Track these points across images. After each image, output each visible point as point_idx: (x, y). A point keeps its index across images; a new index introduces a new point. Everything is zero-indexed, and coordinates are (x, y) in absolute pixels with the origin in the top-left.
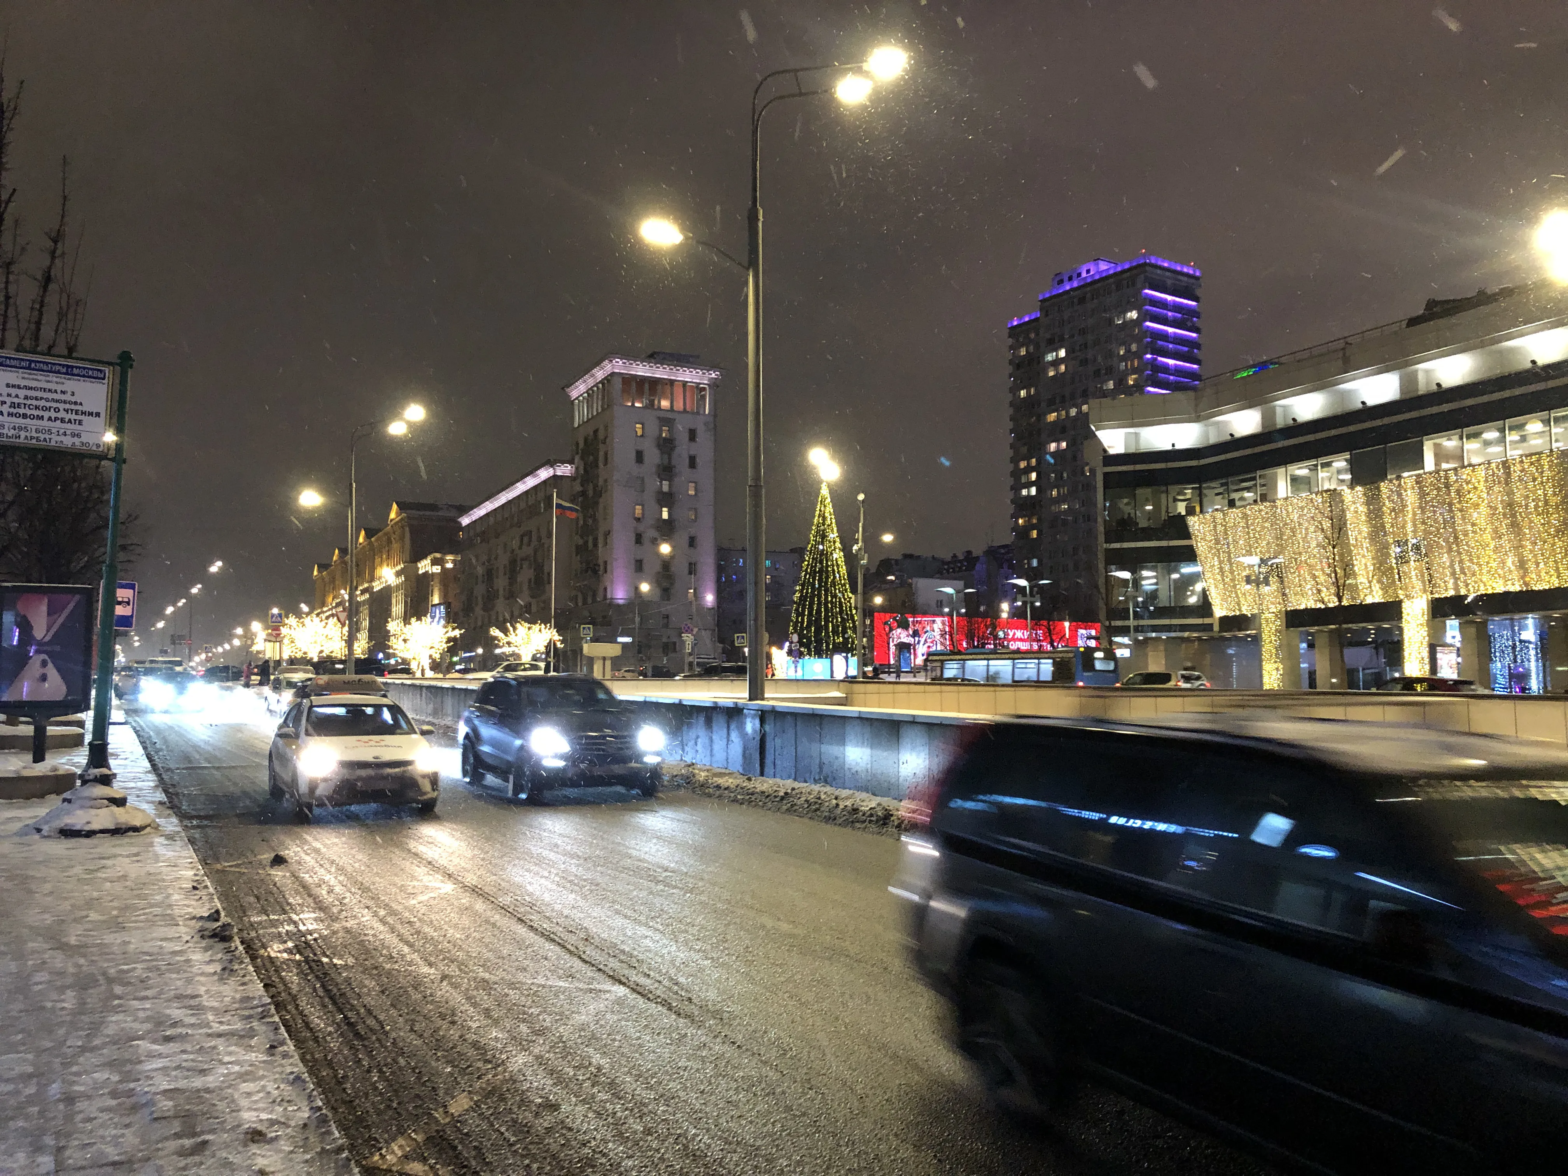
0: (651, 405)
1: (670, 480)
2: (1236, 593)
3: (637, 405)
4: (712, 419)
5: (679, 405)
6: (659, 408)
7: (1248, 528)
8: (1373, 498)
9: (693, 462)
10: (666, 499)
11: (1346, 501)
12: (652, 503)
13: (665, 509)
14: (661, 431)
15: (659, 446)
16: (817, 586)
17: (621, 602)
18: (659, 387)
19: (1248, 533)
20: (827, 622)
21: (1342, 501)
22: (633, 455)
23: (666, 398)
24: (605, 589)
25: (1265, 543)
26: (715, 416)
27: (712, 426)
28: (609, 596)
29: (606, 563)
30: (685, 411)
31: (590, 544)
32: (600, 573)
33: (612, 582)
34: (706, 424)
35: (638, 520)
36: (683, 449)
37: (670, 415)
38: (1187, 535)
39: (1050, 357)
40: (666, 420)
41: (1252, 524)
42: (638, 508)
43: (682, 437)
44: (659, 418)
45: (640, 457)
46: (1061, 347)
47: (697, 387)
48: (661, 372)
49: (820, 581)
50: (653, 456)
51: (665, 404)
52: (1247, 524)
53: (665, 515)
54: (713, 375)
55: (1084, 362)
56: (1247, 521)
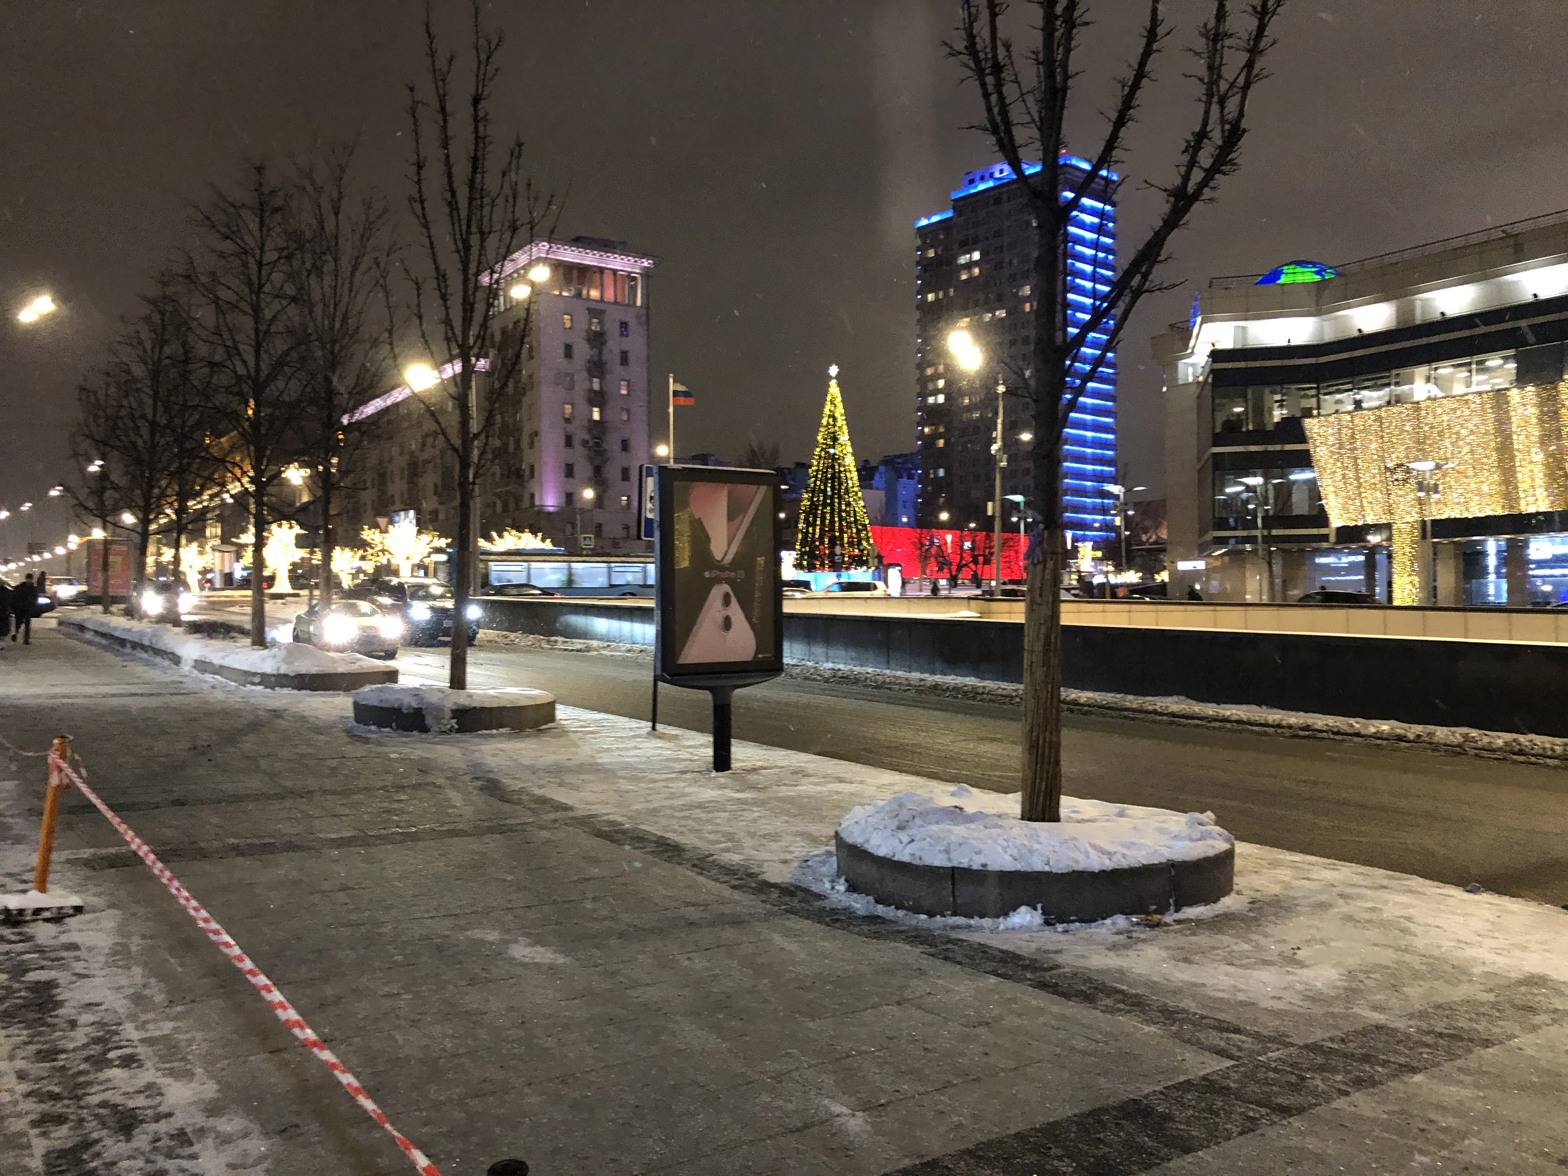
0: (579, 295)
1: (601, 377)
2: (1361, 502)
3: (565, 294)
4: (644, 312)
5: (610, 296)
6: (588, 299)
7: (1382, 431)
8: (1548, 399)
9: (624, 358)
10: (598, 398)
11: (1512, 402)
12: (583, 405)
13: (596, 409)
14: (590, 324)
15: (588, 340)
16: (829, 493)
17: (551, 509)
18: (588, 275)
19: (1382, 437)
20: (841, 531)
21: (1508, 403)
22: (561, 351)
23: (595, 288)
24: (532, 496)
25: (1402, 448)
26: (648, 308)
27: (644, 319)
28: (537, 503)
29: (532, 467)
30: (616, 303)
31: (511, 448)
32: (526, 478)
33: (541, 486)
34: (638, 317)
35: (568, 420)
36: (614, 345)
37: (599, 306)
38: (1303, 439)
39: (963, 259)
40: (596, 311)
41: (1388, 427)
42: (568, 407)
43: (613, 329)
44: (588, 309)
45: (568, 351)
46: (975, 250)
47: (629, 276)
48: (590, 258)
49: (833, 488)
50: (583, 351)
51: (594, 294)
52: (1381, 426)
53: (596, 416)
54: (646, 264)
55: (999, 266)
56: (1382, 423)
